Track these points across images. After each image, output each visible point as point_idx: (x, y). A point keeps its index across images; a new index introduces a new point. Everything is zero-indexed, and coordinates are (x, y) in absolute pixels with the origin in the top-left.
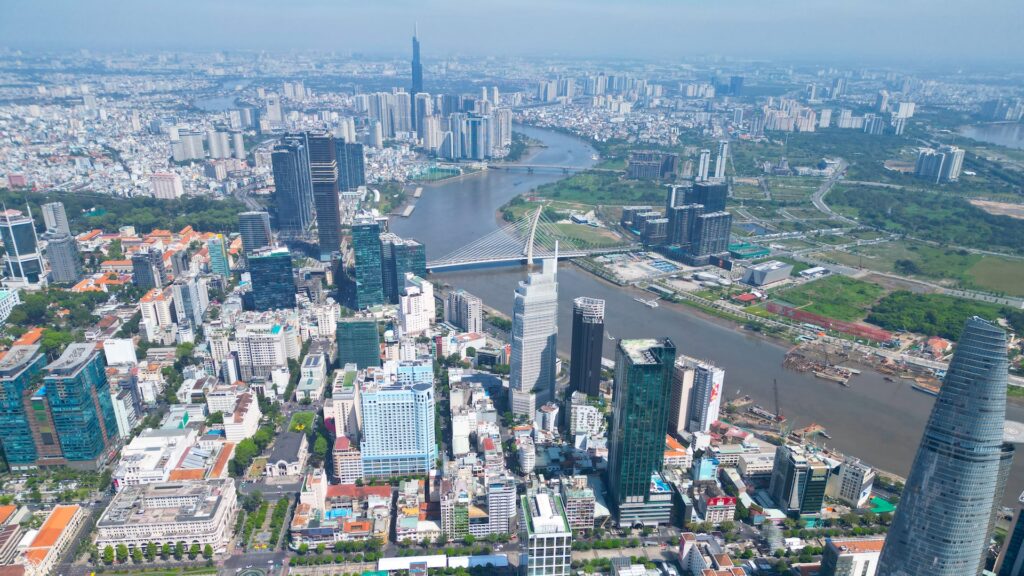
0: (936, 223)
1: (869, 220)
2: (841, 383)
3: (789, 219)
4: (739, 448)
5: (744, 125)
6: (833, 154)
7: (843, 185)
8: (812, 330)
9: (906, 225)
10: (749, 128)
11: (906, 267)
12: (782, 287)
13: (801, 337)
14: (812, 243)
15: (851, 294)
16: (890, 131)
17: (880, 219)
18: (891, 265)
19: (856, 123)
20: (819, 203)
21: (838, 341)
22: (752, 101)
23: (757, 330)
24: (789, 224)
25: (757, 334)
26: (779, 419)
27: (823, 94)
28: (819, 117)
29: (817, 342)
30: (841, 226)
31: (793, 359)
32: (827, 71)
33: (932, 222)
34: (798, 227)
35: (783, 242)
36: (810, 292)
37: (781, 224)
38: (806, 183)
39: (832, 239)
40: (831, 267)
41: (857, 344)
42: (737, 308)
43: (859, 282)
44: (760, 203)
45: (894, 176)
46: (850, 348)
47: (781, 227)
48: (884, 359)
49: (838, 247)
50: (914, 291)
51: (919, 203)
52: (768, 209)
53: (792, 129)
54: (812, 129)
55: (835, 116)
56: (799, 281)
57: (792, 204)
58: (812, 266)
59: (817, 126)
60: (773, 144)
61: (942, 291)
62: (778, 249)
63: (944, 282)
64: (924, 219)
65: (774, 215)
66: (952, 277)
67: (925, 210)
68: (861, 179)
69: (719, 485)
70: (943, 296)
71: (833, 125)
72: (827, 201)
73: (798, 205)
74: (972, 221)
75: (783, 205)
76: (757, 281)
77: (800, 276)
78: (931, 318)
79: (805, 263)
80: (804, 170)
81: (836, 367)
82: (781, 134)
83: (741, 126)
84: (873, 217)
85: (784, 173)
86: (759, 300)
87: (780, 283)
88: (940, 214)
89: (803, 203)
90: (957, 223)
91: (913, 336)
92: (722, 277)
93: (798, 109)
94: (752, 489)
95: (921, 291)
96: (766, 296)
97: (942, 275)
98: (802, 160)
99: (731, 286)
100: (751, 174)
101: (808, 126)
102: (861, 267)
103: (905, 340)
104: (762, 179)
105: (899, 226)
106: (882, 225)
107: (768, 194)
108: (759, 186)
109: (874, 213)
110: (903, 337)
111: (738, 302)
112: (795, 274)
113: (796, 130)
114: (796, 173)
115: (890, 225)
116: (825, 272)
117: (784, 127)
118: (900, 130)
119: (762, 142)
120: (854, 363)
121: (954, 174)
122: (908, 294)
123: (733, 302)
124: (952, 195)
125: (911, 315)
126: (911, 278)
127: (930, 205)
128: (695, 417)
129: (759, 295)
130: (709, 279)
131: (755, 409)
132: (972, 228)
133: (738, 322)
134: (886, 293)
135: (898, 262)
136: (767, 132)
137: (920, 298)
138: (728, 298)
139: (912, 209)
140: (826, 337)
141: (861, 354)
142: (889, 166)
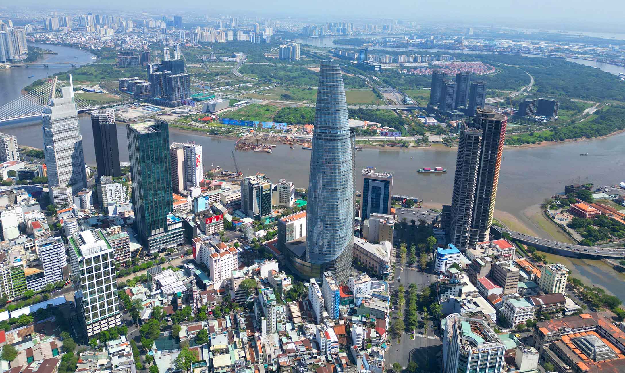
0: (295, 78)
1: (263, 79)
2: (268, 152)
3: (222, 81)
4: (219, 191)
5: (187, 40)
6: (238, 51)
7: (246, 65)
8: (246, 130)
9: (281, 80)
10: (190, 41)
11: (286, 97)
12: (226, 112)
13: (242, 134)
14: (238, 91)
15: (263, 111)
16: (263, 41)
17: (268, 78)
18: (279, 97)
19: (246, 38)
20: (236, 73)
21: (261, 133)
22: (190, 30)
23: (217, 134)
24: (222, 83)
25: (216, 136)
26: (239, 175)
27: (227, 26)
28: (227, 36)
29: (251, 135)
30: (250, 82)
31: (240, 145)
32: (226, 16)
33: (293, 78)
34: (227, 84)
35: (221, 92)
36: (242, 113)
37: (218, 83)
38: (227, 65)
39: (247, 88)
40: (249, 101)
41: (271, 133)
42: (203, 125)
43: (265, 105)
44: (205, 75)
45: (270, 60)
46: (268, 135)
47: (219, 85)
48: (286, 138)
49: (251, 92)
50: (292, 106)
51: (285, 70)
52: (210, 77)
53: (214, 41)
54: (224, 41)
55: (235, 35)
56: (234, 109)
57: (222, 74)
58: (239, 101)
59: (227, 40)
60: (205, 48)
61: (305, 105)
62: (219, 95)
63: (304, 102)
64: (289, 76)
65: (213, 80)
66: (308, 99)
67: (288, 73)
68: (255, 62)
69: (211, 212)
70: (306, 107)
71: (235, 39)
72: (240, 71)
73: (225, 74)
74: (311, 76)
75: (217, 75)
76: (211, 110)
77: (234, 106)
78: (303, 117)
79: (236, 100)
80: (224, 59)
81: (263, 145)
82: (209, 44)
83: (185, 41)
84: (265, 77)
85: (214, 61)
86: (215, 119)
87: (224, 111)
88: (295, 74)
89: (228, 73)
90: (304, 77)
91: (296, 126)
92: (190, 111)
93: (214, 32)
94: (231, 210)
95: (296, 107)
96: (218, 117)
97: (303, 99)
98: (222, 55)
99: (197, 115)
100: (196, 62)
101: (222, 39)
102: (265, 99)
103: (294, 128)
104: (202, 64)
105: (278, 80)
106: (270, 80)
107: (208, 71)
108: (202, 67)
109: (265, 75)
110: (292, 127)
111: (203, 122)
112: (231, 105)
113: (217, 42)
114: (221, 61)
115: (274, 80)
116: (247, 103)
117: (210, 41)
118: (268, 41)
119: (199, 47)
120: (272, 142)
121: (297, 57)
122: (290, 108)
123: (200, 122)
124: (298, 66)
125: (294, 116)
126: (289, 102)
127: (290, 71)
128: (189, 180)
129: (214, 117)
130: (183, 112)
131: (225, 172)
132: (311, 78)
133: (205, 132)
134: (280, 109)
135: (282, 95)
136: (200, 43)
137: (296, 109)
138: (196, 120)
139: (282, 73)
140: (255, 132)
141: (274, 137)
142: (267, 55)
